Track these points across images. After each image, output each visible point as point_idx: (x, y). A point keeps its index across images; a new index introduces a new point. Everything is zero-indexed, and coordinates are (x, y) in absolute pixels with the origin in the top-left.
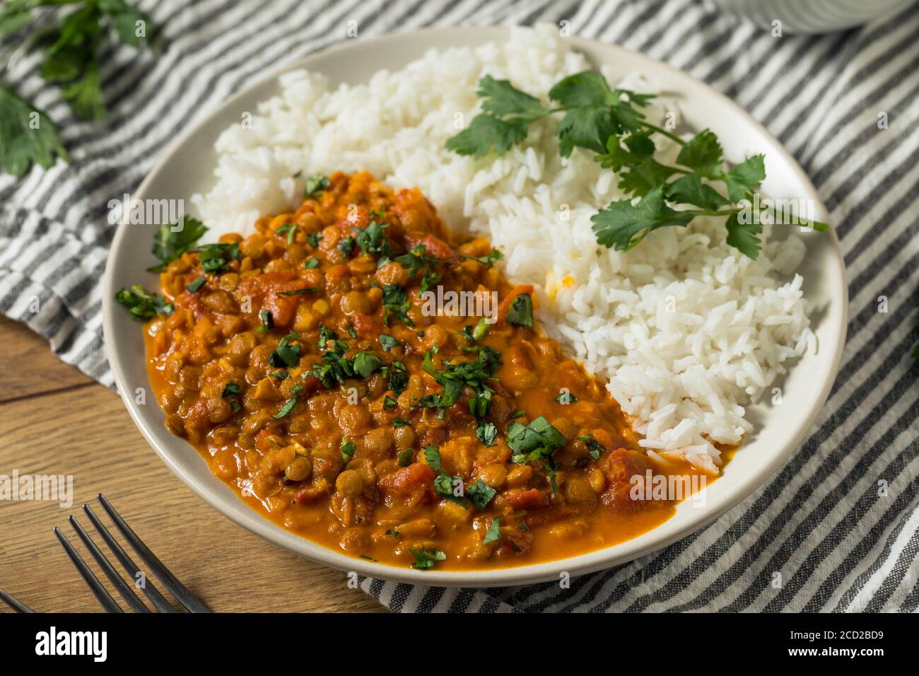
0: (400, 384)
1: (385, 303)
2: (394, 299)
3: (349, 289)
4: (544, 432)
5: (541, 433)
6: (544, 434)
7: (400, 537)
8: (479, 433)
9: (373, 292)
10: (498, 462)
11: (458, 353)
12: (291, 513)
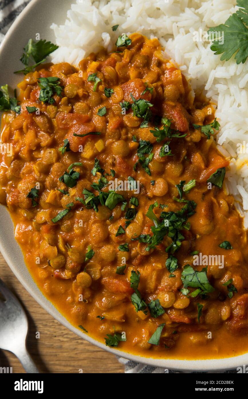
0: (131, 215)
1: (138, 152)
2: (143, 151)
3: (119, 139)
4: (204, 284)
5: (201, 284)
6: (203, 285)
7: (104, 320)
8: (167, 263)
9: (132, 144)
10: (172, 291)
11: (171, 201)
12: (49, 282)
